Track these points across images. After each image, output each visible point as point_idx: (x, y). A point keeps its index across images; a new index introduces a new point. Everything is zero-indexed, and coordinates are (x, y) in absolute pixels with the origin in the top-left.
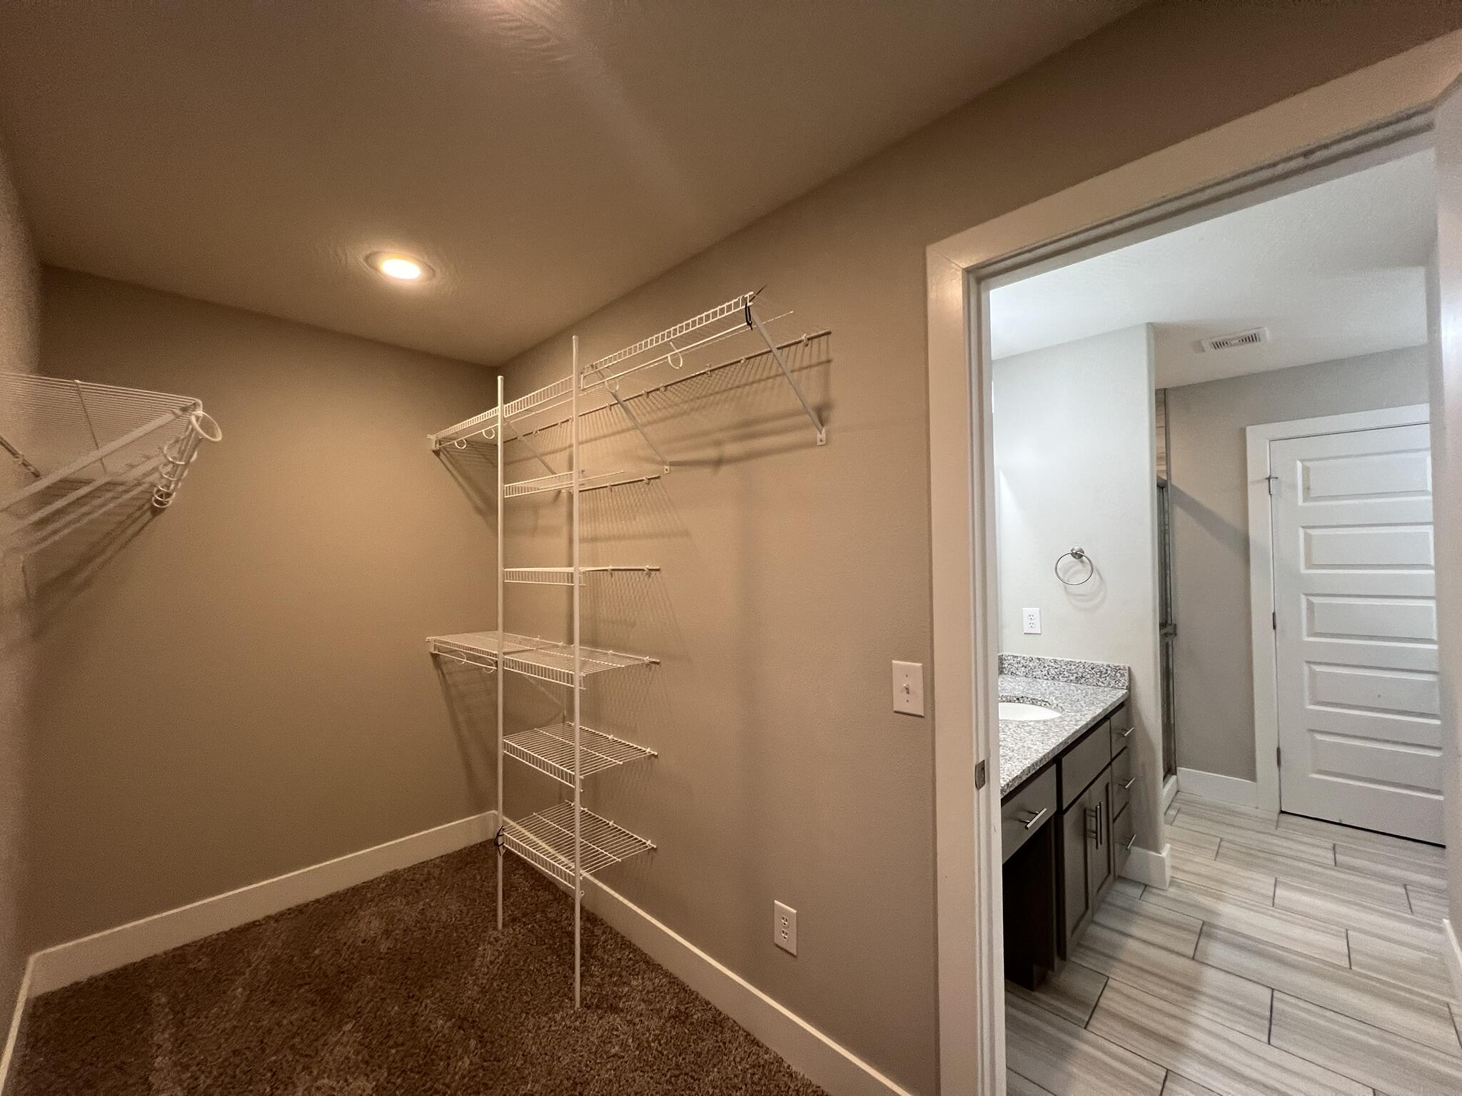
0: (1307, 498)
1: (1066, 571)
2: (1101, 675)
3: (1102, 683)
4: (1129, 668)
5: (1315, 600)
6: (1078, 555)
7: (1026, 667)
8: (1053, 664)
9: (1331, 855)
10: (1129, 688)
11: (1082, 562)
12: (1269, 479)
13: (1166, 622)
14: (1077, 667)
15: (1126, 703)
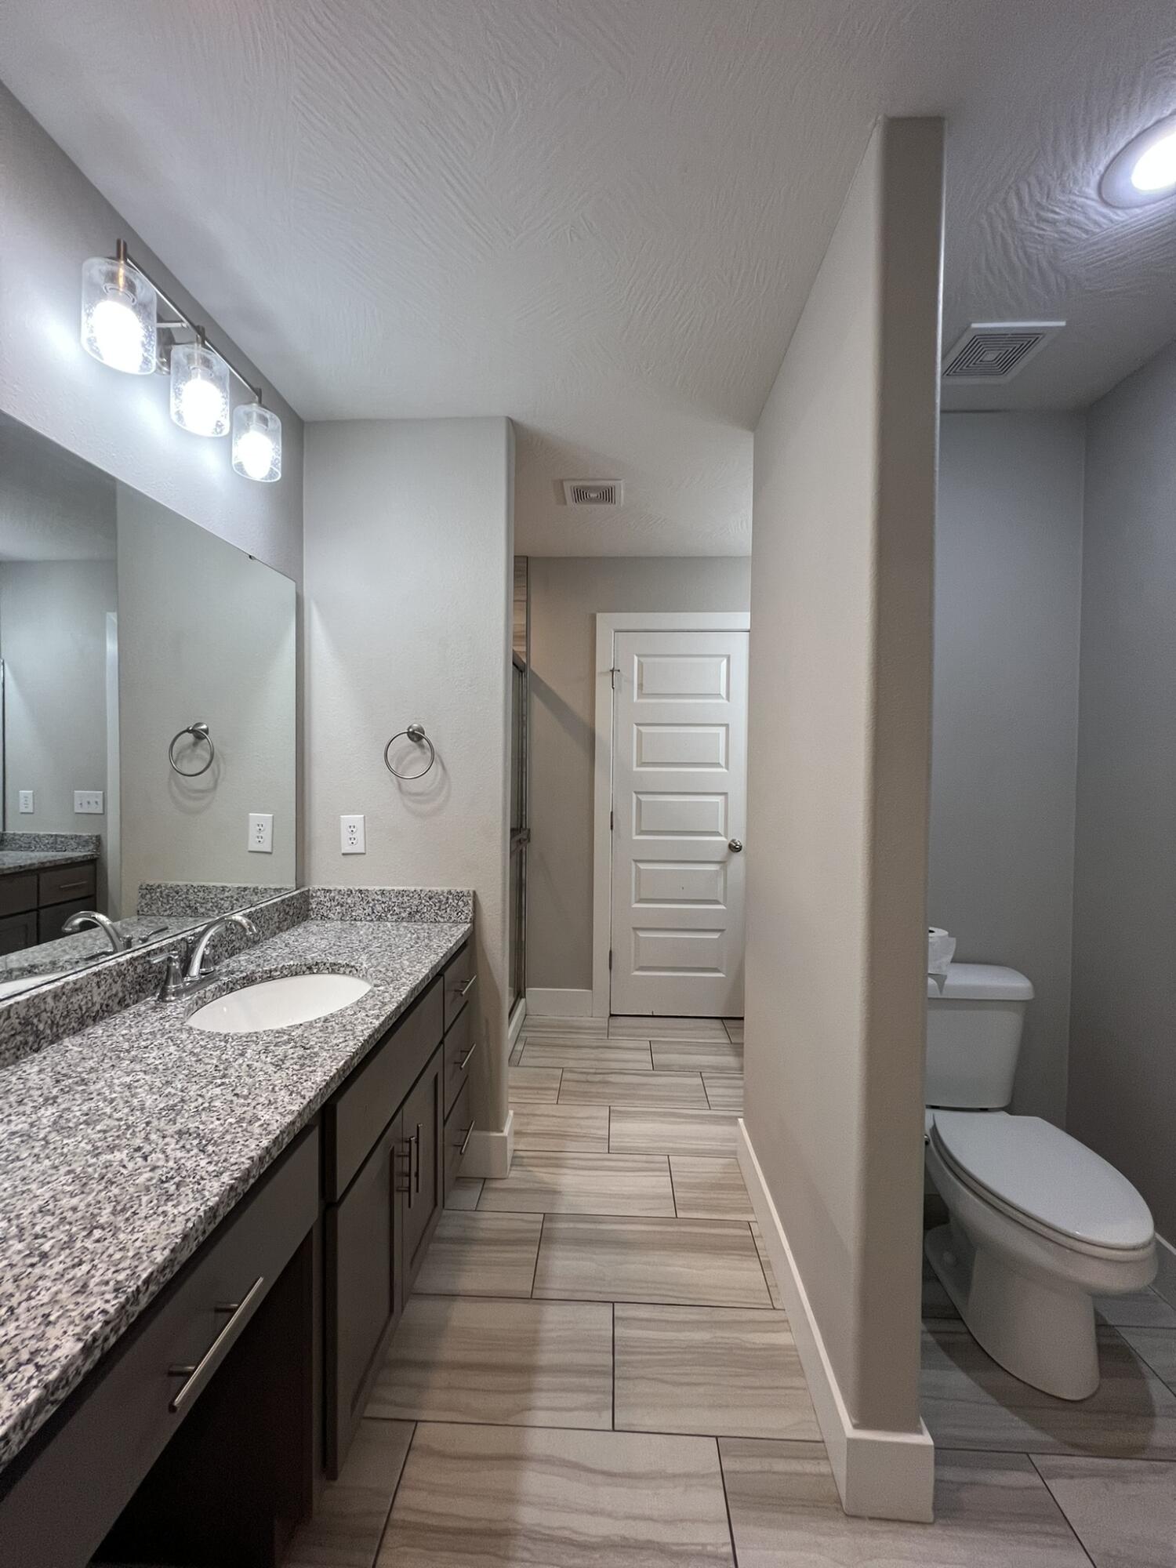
0: (641, 695)
1: (400, 760)
2: (440, 907)
3: (441, 917)
4: (474, 892)
5: (643, 798)
6: (416, 736)
7: (342, 906)
8: (379, 897)
9: (647, 1057)
10: (473, 921)
11: (422, 746)
12: (612, 671)
13: (521, 826)
14: (411, 898)
15: (469, 942)
